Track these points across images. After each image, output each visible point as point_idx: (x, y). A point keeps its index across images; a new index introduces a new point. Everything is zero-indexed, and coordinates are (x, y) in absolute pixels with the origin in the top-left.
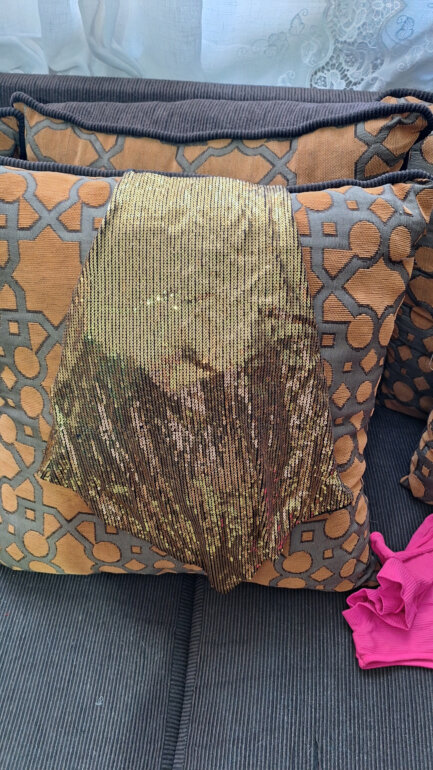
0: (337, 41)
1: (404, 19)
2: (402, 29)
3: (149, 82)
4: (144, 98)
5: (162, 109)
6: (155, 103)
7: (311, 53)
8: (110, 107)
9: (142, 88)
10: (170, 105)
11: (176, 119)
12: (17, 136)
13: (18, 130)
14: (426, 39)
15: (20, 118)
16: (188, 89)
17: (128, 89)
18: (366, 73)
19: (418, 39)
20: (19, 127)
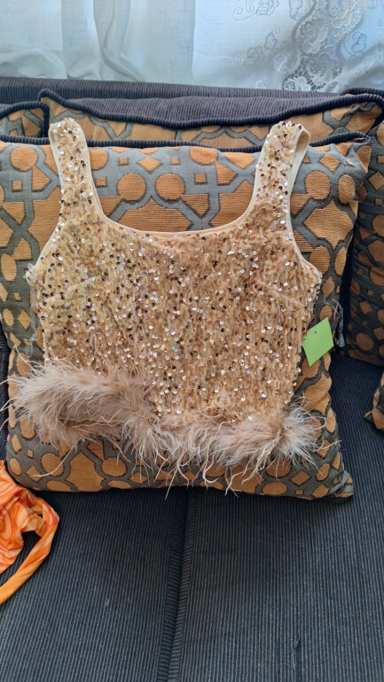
0: (304, 54)
1: (359, 35)
2: (357, 43)
3: (150, 85)
4: (147, 96)
5: (163, 104)
6: (157, 99)
7: (282, 63)
8: (119, 102)
9: (145, 89)
10: (168, 100)
11: (174, 110)
12: (43, 124)
13: (43, 119)
14: (377, 51)
15: (46, 110)
16: (183, 90)
17: (134, 89)
18: (328, 79)
19: (371, 51)
20: (45, 117)
